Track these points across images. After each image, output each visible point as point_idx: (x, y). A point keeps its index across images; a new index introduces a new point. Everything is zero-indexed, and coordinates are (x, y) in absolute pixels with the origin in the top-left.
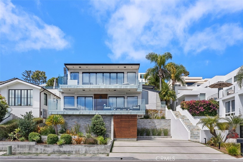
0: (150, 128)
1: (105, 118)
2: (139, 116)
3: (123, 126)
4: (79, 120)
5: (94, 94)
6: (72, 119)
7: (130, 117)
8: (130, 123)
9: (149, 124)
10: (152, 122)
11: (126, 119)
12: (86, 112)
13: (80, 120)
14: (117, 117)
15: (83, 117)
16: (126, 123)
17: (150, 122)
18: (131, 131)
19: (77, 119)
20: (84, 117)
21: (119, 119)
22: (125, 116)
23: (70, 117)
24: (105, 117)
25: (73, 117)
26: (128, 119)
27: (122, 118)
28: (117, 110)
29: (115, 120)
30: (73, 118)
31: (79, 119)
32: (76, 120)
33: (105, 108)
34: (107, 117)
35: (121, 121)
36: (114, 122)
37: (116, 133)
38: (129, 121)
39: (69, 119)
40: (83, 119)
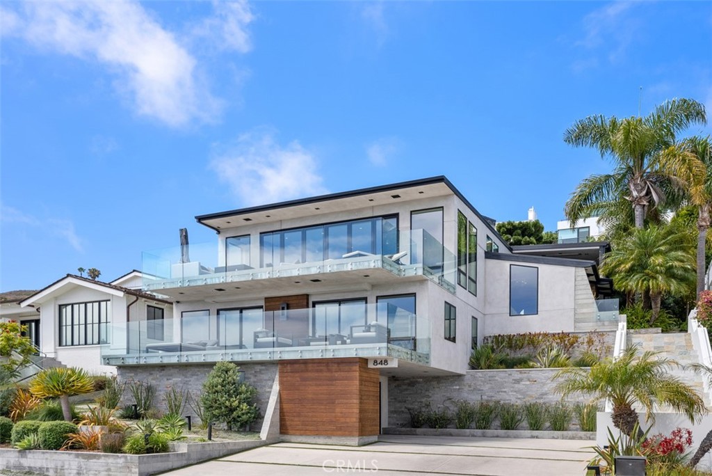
0: (519, 403)
1: (261, 370)
2: (375, 362)
3: (310, 396)
4: (186, 379)
5: (267, 299)
6: (169, 378)
7: (335, 367)
8: (333, 388)
9: (516, 385)
10: (529, 380)
11: (320, 374)
12: (197, 357)
13: (190, 381)
14: (289, 368)
15: (199, 371)
16: (320, 385)
17: (518, 381)
18: (339, 414)
19: (183, 375)
20: (202, 369)
21: (297, 375)
22: (315, 365)
23: (164, 370)
24: (263, 368)
25: (172, 371)
26: (328, 374)
27: (307, 371)
28: (311, 343)
29: (285, 379)
30: (171, 375)
31: (186, 377)
32: (180, 379)
33: (259, 340)
34: (267, 370)
35: (304, 379)
36: (281, 383)
37: (286, 418)
38: (332, 379)
39: (160, 376)
40: (197, 375)
